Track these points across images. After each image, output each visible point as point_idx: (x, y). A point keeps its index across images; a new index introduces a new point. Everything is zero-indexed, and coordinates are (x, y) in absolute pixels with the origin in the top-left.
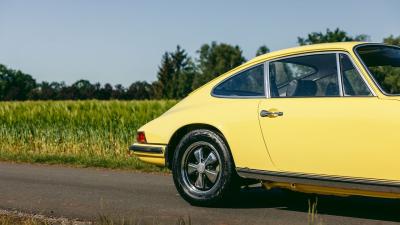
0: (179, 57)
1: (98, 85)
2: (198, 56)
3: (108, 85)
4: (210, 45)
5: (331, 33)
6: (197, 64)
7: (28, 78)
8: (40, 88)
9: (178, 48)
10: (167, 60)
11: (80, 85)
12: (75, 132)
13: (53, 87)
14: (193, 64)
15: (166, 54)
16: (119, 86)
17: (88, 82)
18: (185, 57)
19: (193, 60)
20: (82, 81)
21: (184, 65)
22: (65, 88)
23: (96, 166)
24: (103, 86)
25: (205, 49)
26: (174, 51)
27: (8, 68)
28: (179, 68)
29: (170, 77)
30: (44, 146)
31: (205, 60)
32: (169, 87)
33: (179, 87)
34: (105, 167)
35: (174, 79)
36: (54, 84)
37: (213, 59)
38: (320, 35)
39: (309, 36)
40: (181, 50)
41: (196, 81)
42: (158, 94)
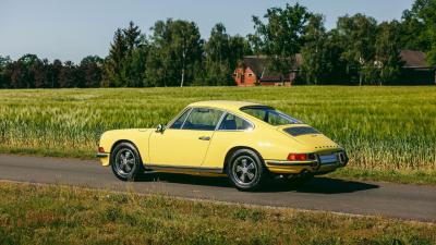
0: (132, 33)
1: (46, 61)
2: (152, 33)
3: (57, 62)
4: (165, 22)
5: (290, 9)
6: (151, 41)
9: (131, 24)
10: (119, 37)
11: (27, 60)
14: (147, 42)
15: (119, 30)
16: (69, 63)
17: (35, 57)
18: (138, 34)
19: (147, 38)
20: (29, 56)
21: (137, 42)
22: (10, 64)
24: (51, 61)
25: (159, 26)
26: (127, 27)
28: (132, 45)
29: (122, 55)
31: (160, 38)
32: (121, 65)
33: (132, 65)
35: (126, 56)
37: (168, 37)
38: (280, 10)
39: (269, 11)
40: (134, 27)
41: (149, 59)
42: (111, 73)
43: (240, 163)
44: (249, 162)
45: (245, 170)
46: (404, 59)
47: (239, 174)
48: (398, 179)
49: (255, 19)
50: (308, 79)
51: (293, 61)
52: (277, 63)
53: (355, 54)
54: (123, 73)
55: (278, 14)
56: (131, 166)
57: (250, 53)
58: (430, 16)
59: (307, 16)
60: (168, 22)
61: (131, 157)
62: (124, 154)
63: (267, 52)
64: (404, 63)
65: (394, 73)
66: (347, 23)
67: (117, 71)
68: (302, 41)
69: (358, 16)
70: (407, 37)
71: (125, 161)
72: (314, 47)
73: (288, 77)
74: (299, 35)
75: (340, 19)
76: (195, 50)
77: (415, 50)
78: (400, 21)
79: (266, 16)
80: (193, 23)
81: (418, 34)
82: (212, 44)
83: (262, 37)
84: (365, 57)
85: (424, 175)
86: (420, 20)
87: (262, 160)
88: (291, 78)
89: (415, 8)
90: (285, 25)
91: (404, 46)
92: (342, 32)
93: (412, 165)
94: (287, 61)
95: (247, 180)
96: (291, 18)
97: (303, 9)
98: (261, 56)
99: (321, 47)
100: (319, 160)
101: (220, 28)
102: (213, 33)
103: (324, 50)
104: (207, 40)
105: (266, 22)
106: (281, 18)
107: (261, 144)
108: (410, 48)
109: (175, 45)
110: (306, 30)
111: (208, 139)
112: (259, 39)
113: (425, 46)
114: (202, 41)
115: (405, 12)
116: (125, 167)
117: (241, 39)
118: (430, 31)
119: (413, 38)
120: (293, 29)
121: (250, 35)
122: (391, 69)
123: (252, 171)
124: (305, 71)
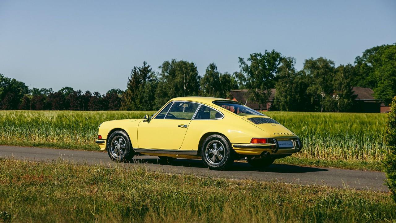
0: (145, 71)
1: (80, 92)
2: (160, 71)
3: (88, 92)
4: (170, 62)
5: (268, 54)
6: (159, 77)
7: (22, 85)
8: (31, 94)
9: (145, 63)
10: (135, 73)
11: (65, 92)
12: (55, 130)
13: (43, 93)
14: (156, 77)
15: (135, 68)
16: (97, 93)
17: (72, 89)
18: (150, 71)
19: (156, 74)
20: (67, 88)
21: (149, 78)
22: (52, 94)
23: (65, 148)
24: (83, 93)
25: (166, 65)
26: (141, 66)
27: (5, 77)
28: (145, 80)
29: (137, 87)
30: (37, 138)
31: (166, 74)
32: (136, 95)
33: (145, 95)
34: (69, 148)
35: (140, 88)
36: (44, 90)
37: (173, 74)
38: (260, 55)
39: (251, 55)
40: (147, 66)
41: (158, 90)
42: (128, 101)
43: (212, 147)
44: (219, 145)
45: (215, 152)
46: (356, 93)
47: (211, 156)
48: (344, 166)
49: (241, 60)
50: (281, 107)
51: (269, 94)
52: (257, 95)
53: (317, 89)
54: (138, 101)
55: (259, 58)
56: (123, 150)
57: (236, 87)
58: (376, 61)
59: (281, 59)
60: (173, 62)
61: (123, 142)
62: (118, 140)
63: (249, 86)
64: (356, 96)
65: (348, 104)
66: (311, 64)
67: (133, 99)
68: (277, 79)
69: (321, 60)
70: (358, 78)
71: (119, 146)
72: (286, 83)
73: (266, 106)
74: (274, 74)
75: (307, 61)
76: (193, 85)
77: (365, 87)
78: (354, 65)
79: (249, 59)
80: (193, 64)
81: (367, 75)
82: (207, 79)
83: (246, 75)
84: (326, 91)
85: (366, 163)
86: (369, 64)
87: (230, 144)
88: (268, 107)
89: (365, 55)
90: (264, 66)
91: (356, 84)
92: (308, 72)
93: (357, 158)
94: (265, 94)
95: (217, 160)
96: (268, 61)
97: (278, 55)
98: (245, 90)
99: (291, 83)
100: (278, 144)
101: (213, 67)
102: (207, 71)
103: (294, 85)
104: (203, 76)
105: (249, 63)
106: (261, 61)
107: (229, 131)
108: (361, 86)
109: (178, 79)
110: (280, 70)
111: (186, 126)
112: (243, 76)
113: (373, 84)
114: (199, 77)
115: (357, 58)
116: (118, 150)
117: (229, 76)
118: (377, 73)
119: (363, 78)
120: (270, 69)
121: (236, 73)
122: (346, 100)
123: (221, 153)
124: (279, 101)
